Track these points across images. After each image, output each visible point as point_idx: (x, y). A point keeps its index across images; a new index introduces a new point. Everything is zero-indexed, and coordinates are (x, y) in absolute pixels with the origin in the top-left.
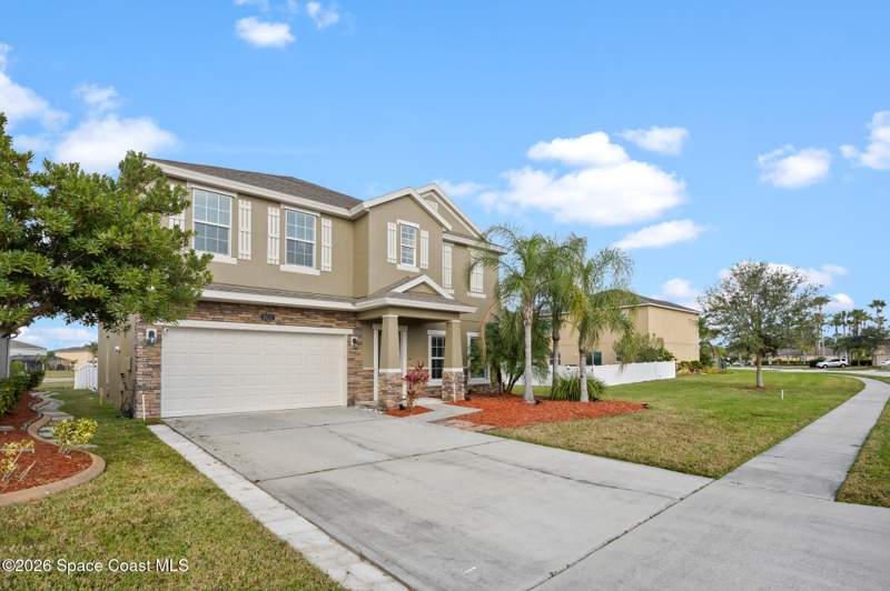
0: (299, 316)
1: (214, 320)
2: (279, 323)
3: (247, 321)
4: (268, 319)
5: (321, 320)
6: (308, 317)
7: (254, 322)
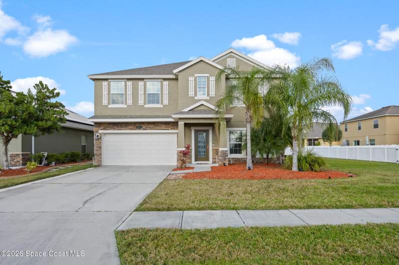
0: (153, 125)
1: (119, 130)
2: (144, 129)
3: (131, 129)
4: (140, 128)
5: (163, 126)
6: (157, 126)
7: (134, 129)
